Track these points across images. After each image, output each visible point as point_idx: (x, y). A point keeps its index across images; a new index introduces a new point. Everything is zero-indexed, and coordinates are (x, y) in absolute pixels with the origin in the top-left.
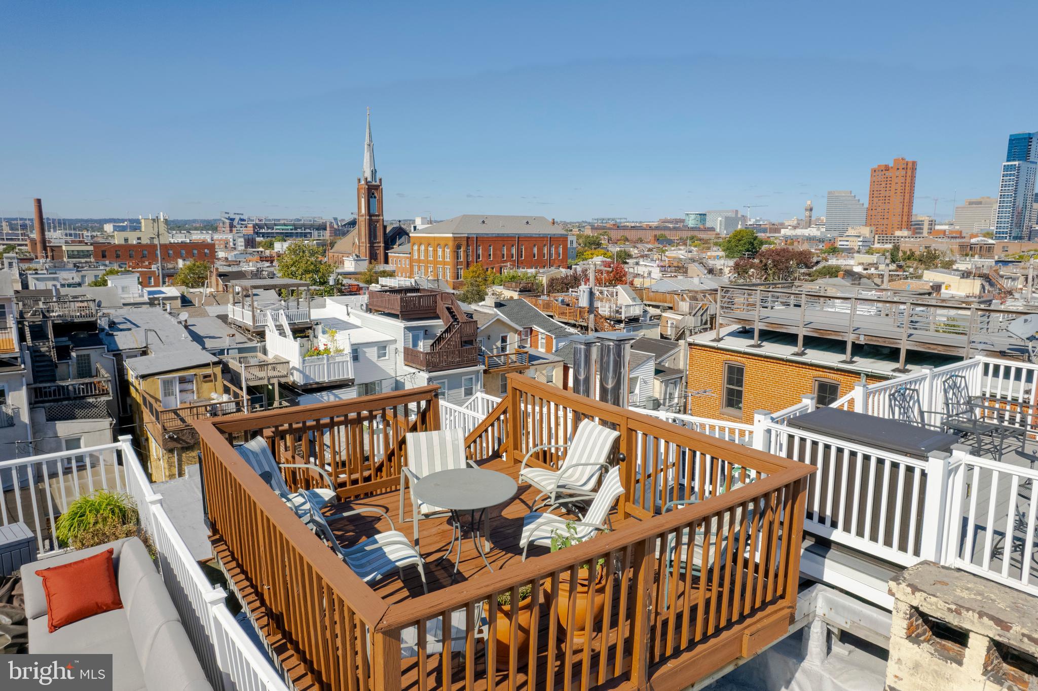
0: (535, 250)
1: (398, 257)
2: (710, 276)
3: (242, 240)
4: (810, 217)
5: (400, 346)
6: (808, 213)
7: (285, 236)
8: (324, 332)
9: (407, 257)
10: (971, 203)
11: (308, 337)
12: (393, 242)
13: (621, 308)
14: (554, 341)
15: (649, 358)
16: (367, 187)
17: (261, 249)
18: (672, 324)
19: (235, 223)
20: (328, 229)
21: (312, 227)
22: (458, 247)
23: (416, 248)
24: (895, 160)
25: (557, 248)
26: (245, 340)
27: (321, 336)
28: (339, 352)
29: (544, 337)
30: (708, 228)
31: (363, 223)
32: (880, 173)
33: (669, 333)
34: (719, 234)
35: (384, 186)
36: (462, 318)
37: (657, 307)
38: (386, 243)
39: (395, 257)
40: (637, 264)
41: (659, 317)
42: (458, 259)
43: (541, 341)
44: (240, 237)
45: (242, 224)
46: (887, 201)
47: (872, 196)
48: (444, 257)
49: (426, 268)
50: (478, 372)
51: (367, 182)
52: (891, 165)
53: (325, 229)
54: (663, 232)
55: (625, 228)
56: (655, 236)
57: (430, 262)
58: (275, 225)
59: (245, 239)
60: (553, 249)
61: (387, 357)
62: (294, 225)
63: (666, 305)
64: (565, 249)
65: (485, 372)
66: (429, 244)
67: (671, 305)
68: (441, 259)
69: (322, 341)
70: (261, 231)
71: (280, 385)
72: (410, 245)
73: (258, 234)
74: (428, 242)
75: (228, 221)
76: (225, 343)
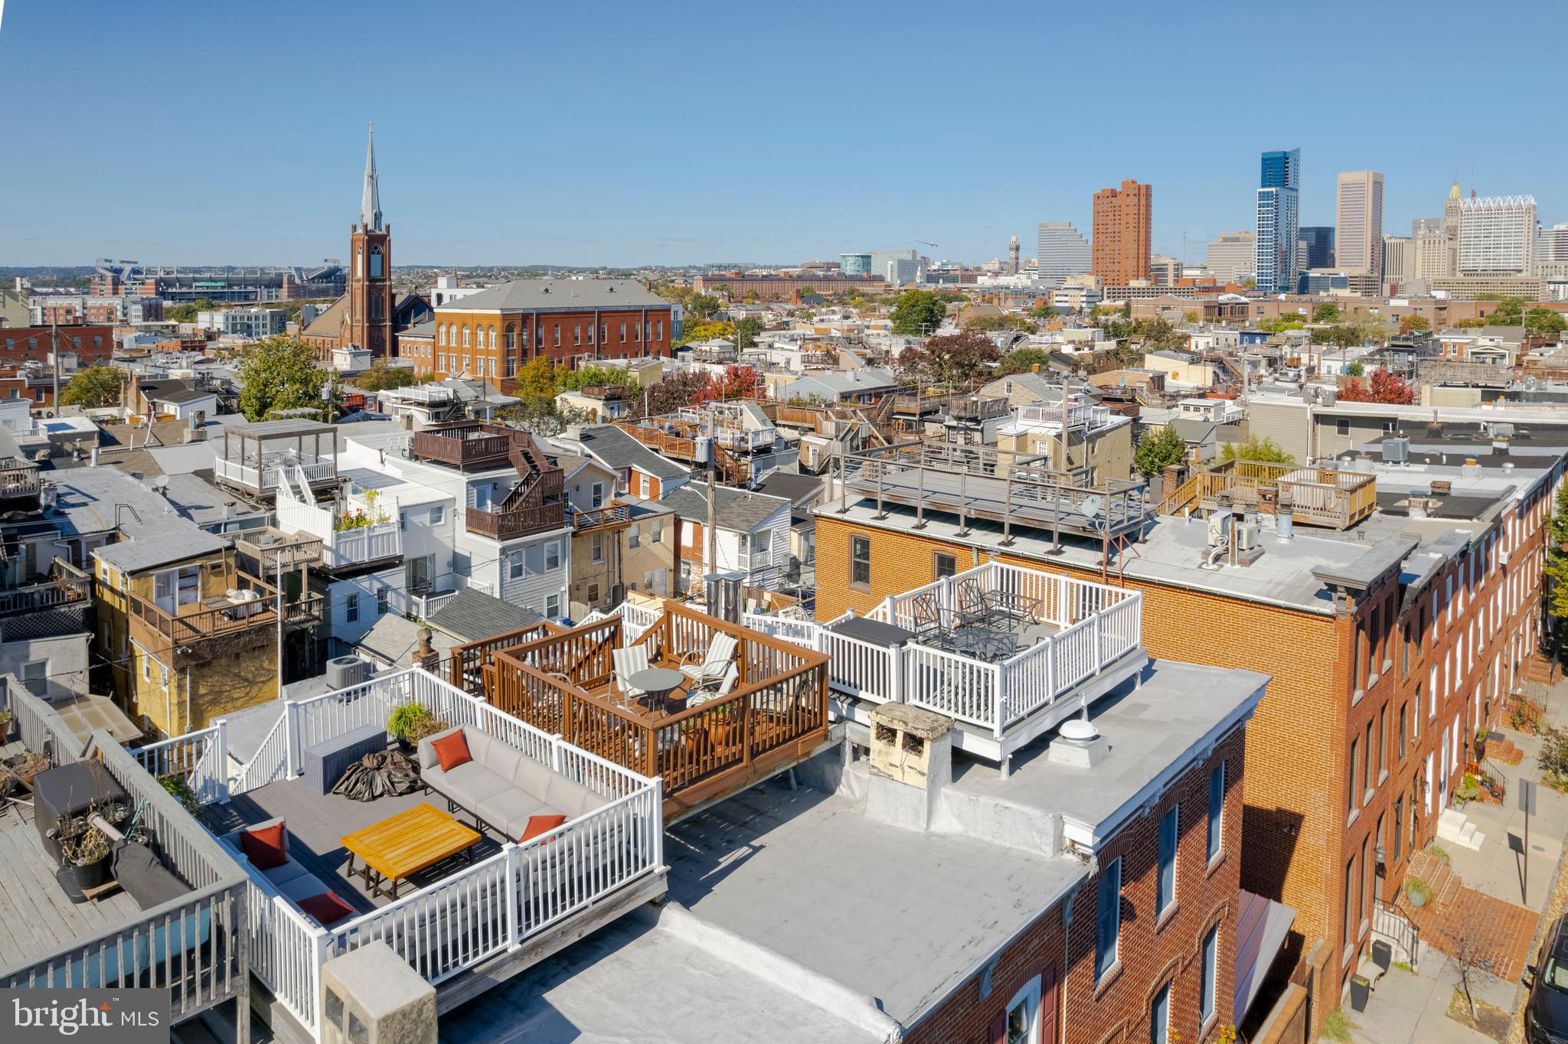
0: (624, 330)
1: (415, 342)
2: (869, 369)
3: (139, 307)
4: (1017, 258)
5: (461, 506)
6: (1013, 254)
7: (212, 300)
8: (355, 491)
9: (429, 343)
10: (1226, 240)
11: (333, 499)
12: (406, 319)
13: (747, 434)
14: (661, 485)
15: (783, 505)
16: (366, 238)
17: (173, 322)
18: (815, 450)
19: (124, 277)
20: (285, 285)
21: (257, 283)
22: (509, 328)
23: (443, 329)
24: (1124, 183)
25: (655, 326)
26: (247, 509)
27: (350, 496)
28: (384, 521)
29: (648, 479)
30: (875, 277)
31: (359, 292)
32: (1106, 201)
33: (811, 464)
34: (890, 286)
35: (392, 236)
36: (543, 465)
37: (795, 428)
38: (394, 320)
39: (408, 342)
40: (771, 346)
41: (797, 443)
42: (508, 346)
43: (644, 485)
44: (135, 303)
45: (135, 279)
46: (1117, 239)
47: (1097, 232)
48: (487, 342)
49: (460, 360)
50: (565, 535)
51: (366, 231)
52: (1119, 189)
53: (280, 286)
54: (808, 284)
55: (753, 279)
56: (798, 291)
57: (466, 351)
58: (195, 280)
59: (143, 306)
60: (650, 330)
61: (442, 522)
62: (227, 280)
63: (806, 425)
64: (668, 325)
65: (574, 535)
66: (464, 325)
67: (812, 426)
68: (482, 347)
69: (354, 504)
70: (170, 290)
71: (311, 571)
72: (433, 324)
73: (164, 295)
74: (463, 322)
75: (109, 275)
76: (223, 514)
